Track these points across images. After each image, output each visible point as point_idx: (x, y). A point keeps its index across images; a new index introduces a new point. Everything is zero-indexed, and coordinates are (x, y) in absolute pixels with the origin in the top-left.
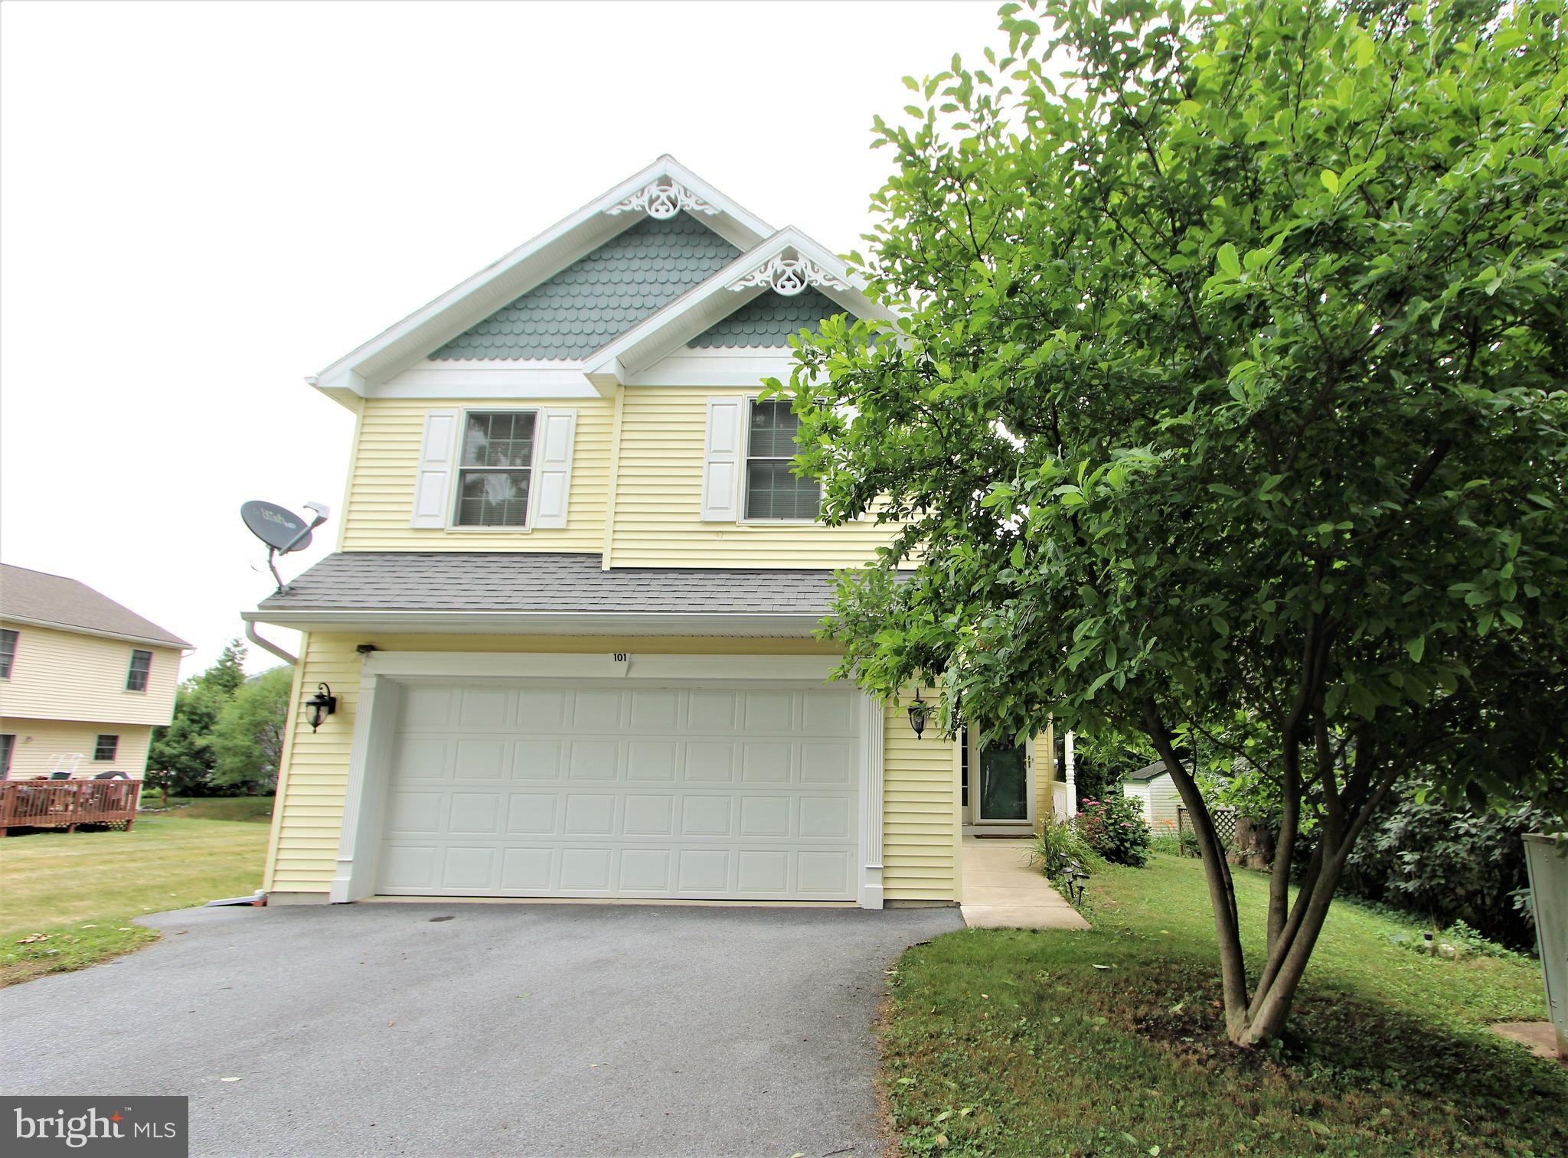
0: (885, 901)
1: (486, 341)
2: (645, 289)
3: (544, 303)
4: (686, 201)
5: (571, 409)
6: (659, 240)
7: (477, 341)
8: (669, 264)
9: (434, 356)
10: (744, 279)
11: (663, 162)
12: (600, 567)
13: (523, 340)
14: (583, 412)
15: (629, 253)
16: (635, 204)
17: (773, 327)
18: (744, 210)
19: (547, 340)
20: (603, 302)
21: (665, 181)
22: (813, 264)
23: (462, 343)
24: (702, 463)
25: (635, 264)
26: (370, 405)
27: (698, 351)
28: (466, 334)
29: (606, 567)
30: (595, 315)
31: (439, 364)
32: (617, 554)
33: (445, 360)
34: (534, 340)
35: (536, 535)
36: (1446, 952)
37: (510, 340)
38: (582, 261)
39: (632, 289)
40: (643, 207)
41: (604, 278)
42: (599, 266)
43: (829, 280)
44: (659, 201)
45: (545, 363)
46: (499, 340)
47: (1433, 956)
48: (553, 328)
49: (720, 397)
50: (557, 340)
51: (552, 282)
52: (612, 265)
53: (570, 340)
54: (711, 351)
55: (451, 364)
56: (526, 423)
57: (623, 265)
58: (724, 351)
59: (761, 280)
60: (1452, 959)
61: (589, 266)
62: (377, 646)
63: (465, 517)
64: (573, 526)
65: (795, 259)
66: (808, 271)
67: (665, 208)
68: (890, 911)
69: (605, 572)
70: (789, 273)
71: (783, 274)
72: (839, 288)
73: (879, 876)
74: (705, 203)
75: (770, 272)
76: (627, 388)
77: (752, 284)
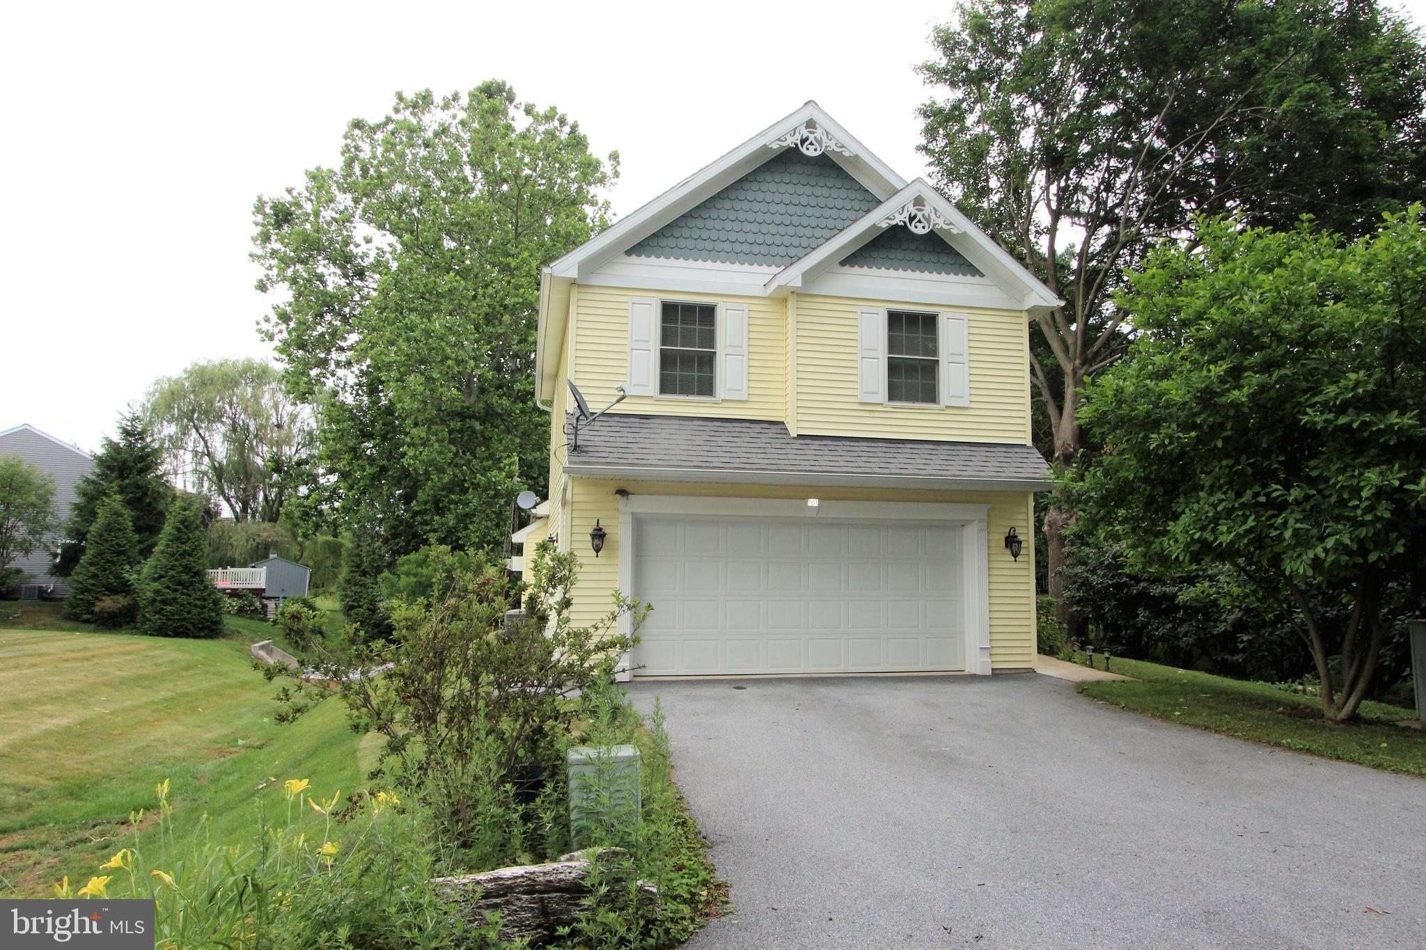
0: (993, 669)
1: (671, 242)
2: (791, 209)
3: (714, 214)
4: (829, 143)
5: (745, 305)
6: (799, 168)
7: (664, 242)
8: (808, 190)
9: (629, 252)
10: (888, 218)
11: (810, 107)
12: (787, 434)
13: (701, 244)
15: (778, 178)
16: (790, 142)
17: (900, 255)
18: (872, 155)
19: (719, 246)
21: (811, 124)
22: (936, 210)
23: (652, 243)
24: (857, 357)
25: (783, 188)
26: (582, 290)
27: (847, 269)
28: (654, 235)
29: (792, 434)
31: (634, 259)
32: (802, 424)
33: (639, 256)
34: (709, 245)
35: (725, 405)
37: (690, 244)
38: (740, 181)
40: (796, 145)
41: (760, 196)
42: (754, 186)
43: (948, 224)
44: (809, 142)
45: (718, 265)
46: (682, 243)
48: (723, 236)
49: (865, 307)
50: (727, 246)
51: (719, 196)
52: (764, 186)
53: (738, 248)
54: (856, 269)
55: (643, 259)
56: (708, 313)
57: (773, 187)
58: (865, 270)
59: (899, 220)
61: (746, 186)
62: (628, 489)
63: (667, 386)
64: (752, 399)
65: (924, 206)
66: (933, 216)
67: (814, 147)
68: (998, 675)
69: (794, 438)
70: (919, 216)
71: (915, 216)
72: (955, 231)
73: (987, 653)
74: (842, 146)
75: (906, 214)
76: (799, 295)
77: (893, 223)
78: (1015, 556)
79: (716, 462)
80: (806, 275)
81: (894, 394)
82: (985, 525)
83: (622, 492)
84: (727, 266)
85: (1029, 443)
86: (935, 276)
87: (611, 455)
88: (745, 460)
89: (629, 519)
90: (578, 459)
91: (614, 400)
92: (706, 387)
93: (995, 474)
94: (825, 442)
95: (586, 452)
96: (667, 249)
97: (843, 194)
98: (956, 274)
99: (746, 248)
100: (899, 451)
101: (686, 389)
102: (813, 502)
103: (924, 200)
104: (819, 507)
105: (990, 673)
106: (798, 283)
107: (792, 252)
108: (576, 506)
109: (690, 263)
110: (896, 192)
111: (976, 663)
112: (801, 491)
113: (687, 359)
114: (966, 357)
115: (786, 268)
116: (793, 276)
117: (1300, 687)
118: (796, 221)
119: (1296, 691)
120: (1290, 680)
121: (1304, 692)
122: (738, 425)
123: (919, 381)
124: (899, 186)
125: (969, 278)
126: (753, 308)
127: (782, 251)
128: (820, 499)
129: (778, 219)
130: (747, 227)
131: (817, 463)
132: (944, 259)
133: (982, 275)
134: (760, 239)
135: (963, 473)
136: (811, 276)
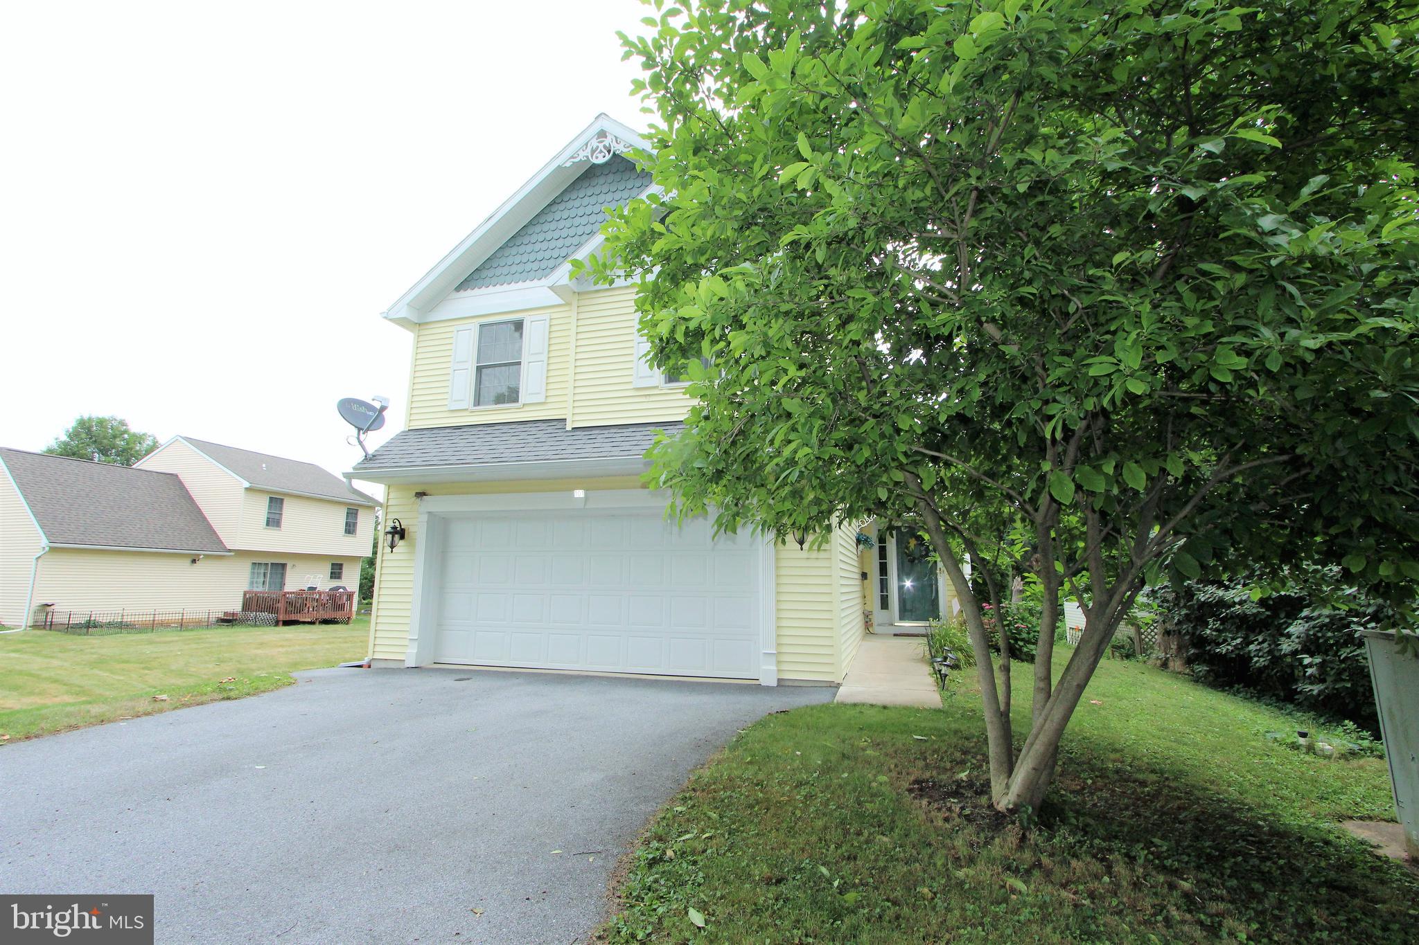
0: (779, 680)
1: (490, 273)
3: (527, 239)
4: (617, 147)
5: (546, 314)
6: (601, 180)
7: (484, 273)
9: (458, 289)
11: (600, 119)
12: (564, 428)
14: (554, 316)
15: (583, 193)
16: (582, 156)
20: (564, 233)
21: (602, 134)
23: (475, 277)
24: (632, 344)
26: (422, 327)
28: (477, 270)
29: (569, 428)
31: (462, 294)
32: (576, 418)
33: (466, 290)
35: (527, 408)
36: (1322, 750)
37: (505, 270)
38: (549, 205)
40: (587, 157)
41: (565, 215)
42: (562, 206)
44: (598, 150)
45: (528, 284)
46: (498, 271)
47: (1307, 753)
51: (531, 223)
52: (570, 204)
55: (469, 292)
57: (577, 202)
60: (1329, 757)
61: (554, 208)
62: (428, 492)
63: (480, 400)
67: (603, 154)
68: (784, 687)
69: (569, 432)
73: (774, 660)
74: (629, 146)
76: (580, 294)
78: (801, 544)
83: (421, 495)
89: (425, 518)
96: (487, 279)
102: (579, 494)
104: (586, 498)
105: (775, 684)
112: (564, 482)
128: (586, 490)
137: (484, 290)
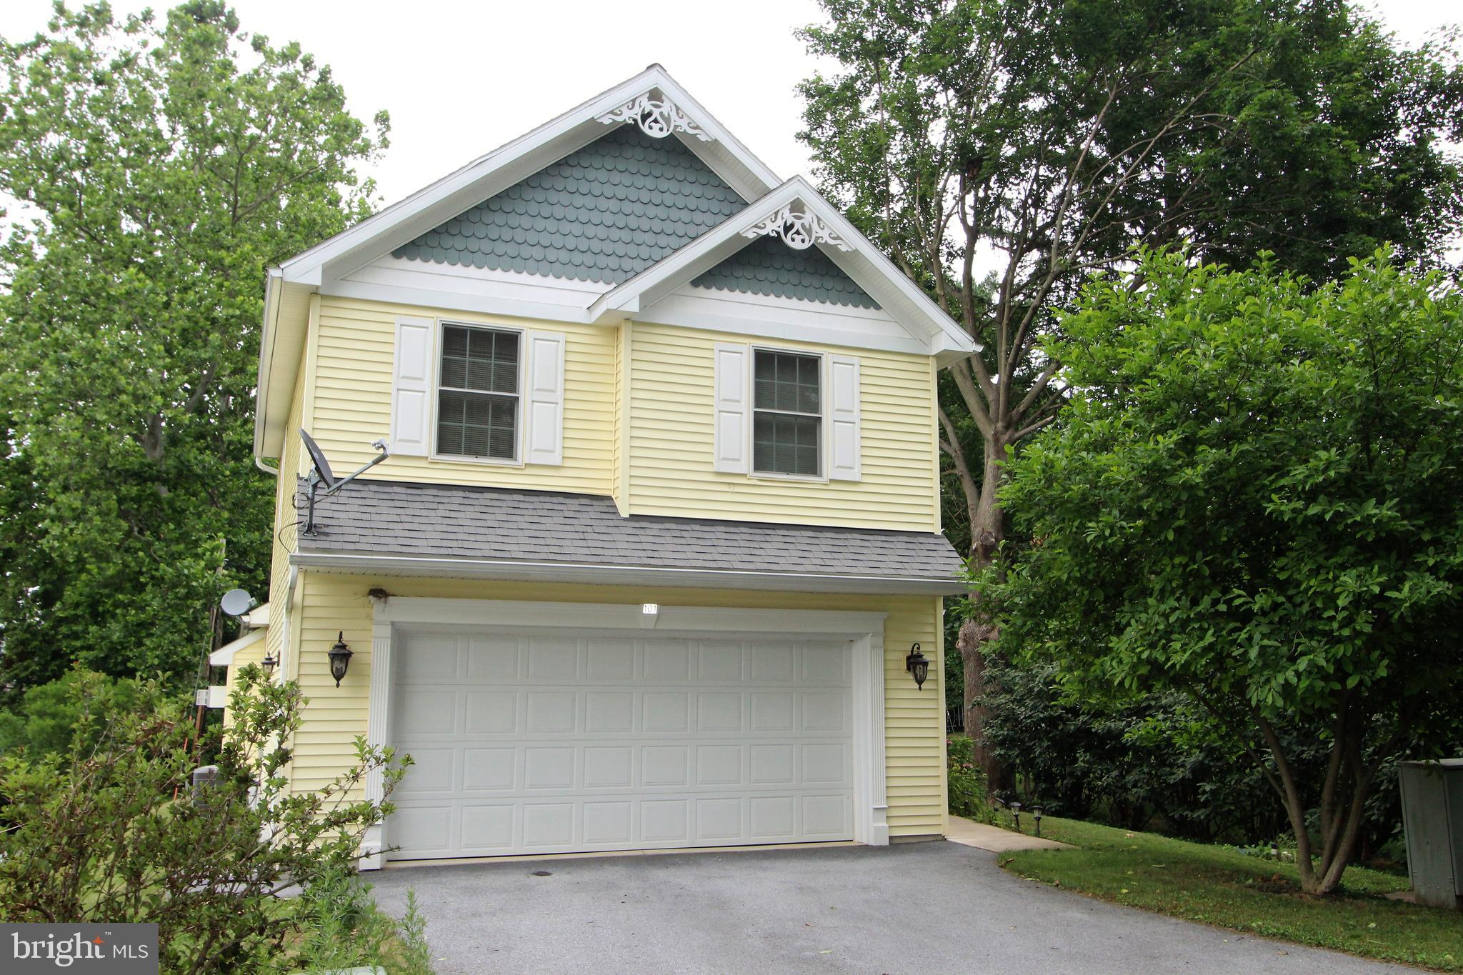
0: (891, 838)
1: (459, 243)
2: (628, 207)
3: (520, 207)
4: (679, 122)
5: (560, 334)
6: (639, 154)
7: (447, 241)
8: (650, 182)
9: (398, 254)
10: (756, 226)
11: (655, 71)
12: (616, 513)
13: (500, 248)
14: (575, 338)
15: (609, 164)
17: (771, 275)
18: (737, 142)
19: (526, 251)
20: (584, 216)
21: (655, 95)
22: (819, 219)
23: (433, 242)
24: (714, 411)
25: (616, 177)
26: (327, 303)
27: (701, 291)
28: (435, 231)
29: (623, 514)
30: (576, 229)
31: (404, 263)
32: (635, 500)
33: (412, 259)
34: (511, 249)
35: (530, 471)
37: (486, 246)
38: (558, 164)
39: (614, 205)
41: (584, 187)
42: (577, 172)
43: (834, 239)
44: (652, 118)
45: (524, 277)
46: (474, 244)
48: (532, 238)
49: (724, 342)
50: (537, 253)
51: (527, 184)
52: (591, 174)
53: (552, 255)
54: (713, 292)
55: (418, 264)
56: (508, 343)
57: (602, 175)
58: (725, 293)
59: (770, 229)
61: (567, 171)
62: (388, 589)
63: (445, 444)
64: (568, 463)
65: (803, 212)
66: (815, 227)
67: (658, 126)
68: (897, 845)
69: (625, 519)
70: (798, 226)
71: (792, 226)
72: (843, 248)
73: (884, 815)
74: (697, 127)
75: (780, 222)
76: (635, 323)
77: (764, 232)
78: (920, 682)
79: (515, 551)
80: (646, 298)
81: (761, 462)
82: (881, 639)
83: (378, 593)
84: (537, 279)
85: (938, 530)
86: (816, 305)
87: (363, 539)
88: (557, 550)
89: (387, 631)
90: (313, 545)
91: (370, 460)
92: (504, 446)
93: (893, 572)
94: (667, 526)
95: (327, 534)
96: (453, 251)
97: (697, 190)
98: (845, 305)
99: (564, 256)
100: (768, 538)
101: (474, 448)
102: (650, 609)
103: (803, 205)
104: (659, 615)
105: (886, 842)
106: (634, 307)
107: (627, 263)
108: (308, 613)
109: (485, 272)
110: (767, 192)
111: (868, 830)
112: (632, 593)
113: (477, 407)
114: (856, 416)
115: (619, 286)
116: (628, 298)
117: (1274, 851)
118: (633, 223)
119: (1268, 857)
120: (1261, 842)
121: (1278, 857)
122: (548, 499)
123: (795, 445)
124: (772, 184)
125: (861, 311)
126: (571, 338)
127: (613, 262)
128: (661, 603)
129: (608, 219)
130: (565, 227)
131: (655, 554)
132: (829, 283)
133: (878, 307)
134: (583, 245)
135: (854, 570)
136: (650, 298)
137: (445, 267)
